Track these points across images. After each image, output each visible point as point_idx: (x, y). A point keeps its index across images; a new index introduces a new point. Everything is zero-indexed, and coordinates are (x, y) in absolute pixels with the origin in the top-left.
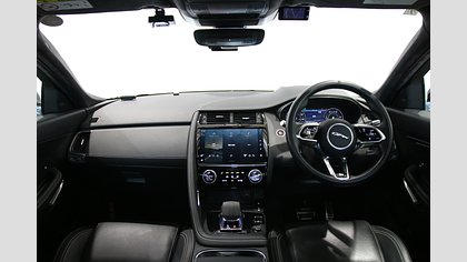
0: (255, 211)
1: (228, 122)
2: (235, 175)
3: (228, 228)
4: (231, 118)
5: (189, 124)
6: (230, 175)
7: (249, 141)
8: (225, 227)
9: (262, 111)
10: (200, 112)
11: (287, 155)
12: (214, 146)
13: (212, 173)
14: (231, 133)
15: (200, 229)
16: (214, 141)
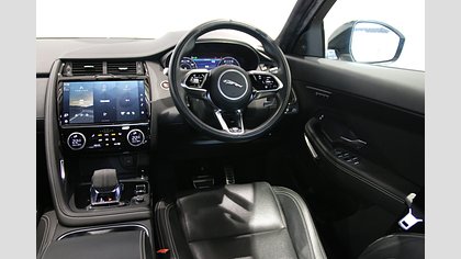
0: (138, 180)
1: (101, 73)
2: (110, 137)
3: (102, 202)
4: (105, 68)
5: (47, 75)
6: (103, 138)
7: (128, 95)
8: (98, 200)
9: (143, 60)
10: (63, 61)
11: (173, 111)
12: (82, 103)
13: (79, 137)
14: (103, 86)
15: (64, 207)
16: (82, 96)
